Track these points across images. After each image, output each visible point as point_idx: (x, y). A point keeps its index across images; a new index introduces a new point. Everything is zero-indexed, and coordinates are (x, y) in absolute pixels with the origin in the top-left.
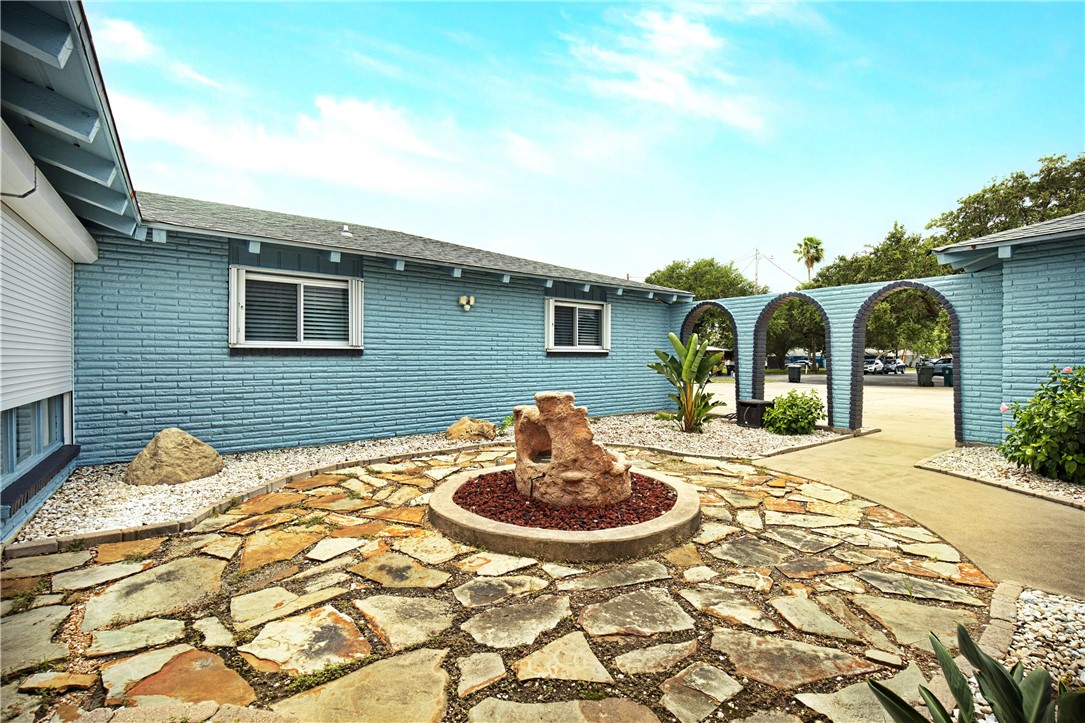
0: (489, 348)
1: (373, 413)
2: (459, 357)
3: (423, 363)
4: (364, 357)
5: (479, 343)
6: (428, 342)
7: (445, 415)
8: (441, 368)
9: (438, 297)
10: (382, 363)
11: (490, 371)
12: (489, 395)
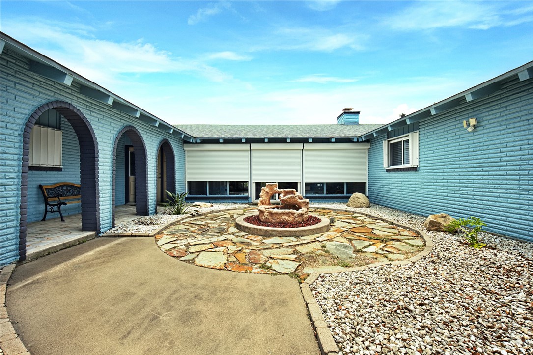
0: (498, 159)
1: (423, 202)
2: (469, 170)
3: (446, 174)
4: (420, 172)
5: (487, 156)
6: (449, 160)
7: (459, 213)
8: (457, 177)
9: (454, 127)
10: (426, 174)
11: (498, 182)
12: (498, 204)
